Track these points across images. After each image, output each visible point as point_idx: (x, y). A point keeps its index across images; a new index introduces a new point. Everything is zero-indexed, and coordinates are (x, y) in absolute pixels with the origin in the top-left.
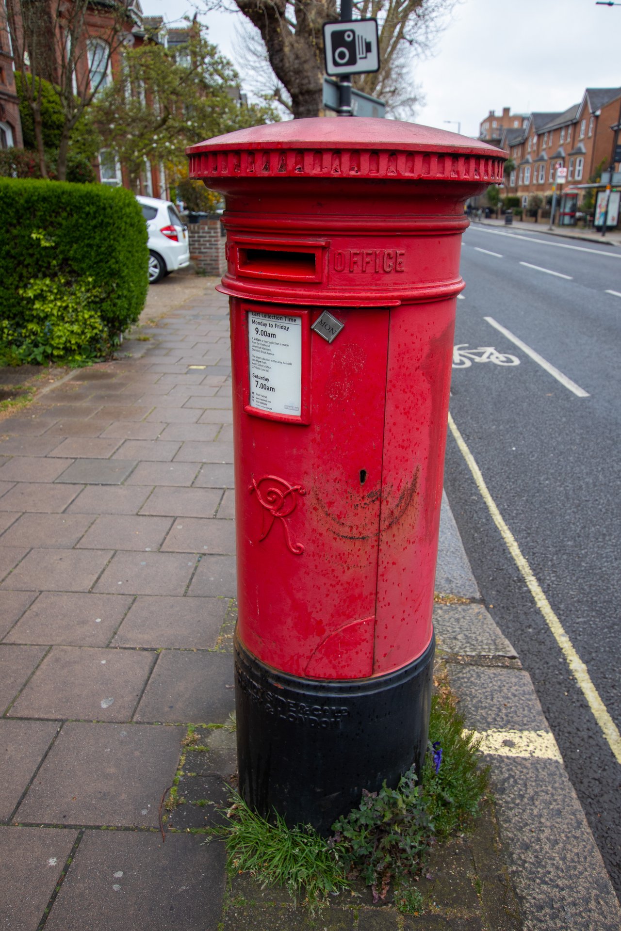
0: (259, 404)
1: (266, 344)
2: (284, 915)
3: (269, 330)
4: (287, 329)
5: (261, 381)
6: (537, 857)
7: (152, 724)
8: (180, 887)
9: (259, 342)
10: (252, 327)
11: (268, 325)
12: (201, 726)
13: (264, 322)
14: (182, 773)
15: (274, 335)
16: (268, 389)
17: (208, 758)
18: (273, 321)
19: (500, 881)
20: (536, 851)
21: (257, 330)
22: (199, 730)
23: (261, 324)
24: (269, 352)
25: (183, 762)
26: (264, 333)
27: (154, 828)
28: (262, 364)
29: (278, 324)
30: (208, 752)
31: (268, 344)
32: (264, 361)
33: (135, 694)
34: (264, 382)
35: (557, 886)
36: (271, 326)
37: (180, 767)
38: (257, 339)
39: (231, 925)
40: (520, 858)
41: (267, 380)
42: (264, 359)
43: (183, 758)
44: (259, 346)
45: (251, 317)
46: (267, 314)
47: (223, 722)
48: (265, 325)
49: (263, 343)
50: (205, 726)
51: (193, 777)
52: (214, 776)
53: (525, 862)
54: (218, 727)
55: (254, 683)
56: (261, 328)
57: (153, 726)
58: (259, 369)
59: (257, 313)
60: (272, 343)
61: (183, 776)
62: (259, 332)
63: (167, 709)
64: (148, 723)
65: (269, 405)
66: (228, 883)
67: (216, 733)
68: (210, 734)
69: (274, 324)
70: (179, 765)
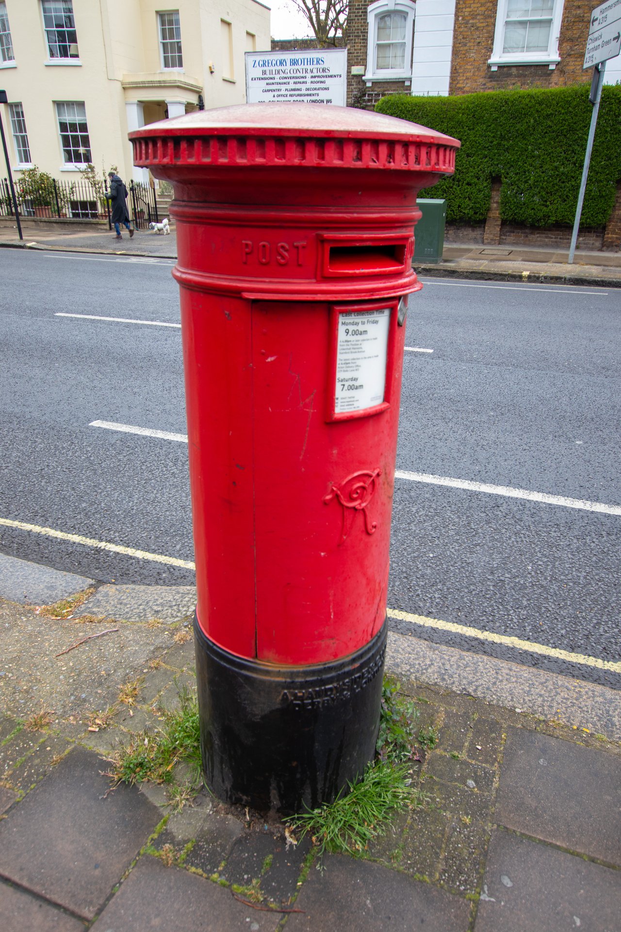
0: (346, 407)
1: (357, 343)
2: (418, 825)
3: (361, 328)
4: (376, 322)
5: (347, 384)
6: (406, 664)
7: (112, 895)
8: (365, 904)
9: (349, 343)
10: (341, 330)
11: (360, 324)
12: (152, 839)
13: (356, 321)
14: (215, 876)
15: (365, 332)
16: (357, 388)
17: (208, 843)
18: (365, 318)
19: (421, 688)
20: (402, 662)
21: (347, 332)
22: (158, 843)
23: (353, 324)
24: (360, 350)
25: (200, 871)
26: (355, 333)
27: (282, 919)
28: (350, 365)
29: (370, 319)
30: (198, 841)
31: (359, 343)
32: (353, 361)
33: (36, 909)
34: (351, 383)
35: (430, 666)
36: (363, 323)
37: (205, 875)
38: (347, 341)
39: (418, 869)
40: (406, 672)
41: (356, 379)
42: (354, 359)
43: (193, 869)
44: (348, 347)
45: (341, 319)
46: (360, 312)
47: (162, 816)
48: (357, 324)
49: (355, 343)
50: (155, 836)
51: (226, 865)
52: (235, 844)
53: (409, 670)
54: (165, 823)
55: (327, 687)
56: (351, 328)
57: (118, 894)
58: (347, 371)
59: (347, 313)
60: (364, 340)
61: (220, 876)
62: (350, 333)
63: (97, 872)
64: (108, 899)
65: (356, 404)
66: (375, 861)
67: (172, 827)
68: (171, 833)
69: (366, 320)
70: (201, 875)
